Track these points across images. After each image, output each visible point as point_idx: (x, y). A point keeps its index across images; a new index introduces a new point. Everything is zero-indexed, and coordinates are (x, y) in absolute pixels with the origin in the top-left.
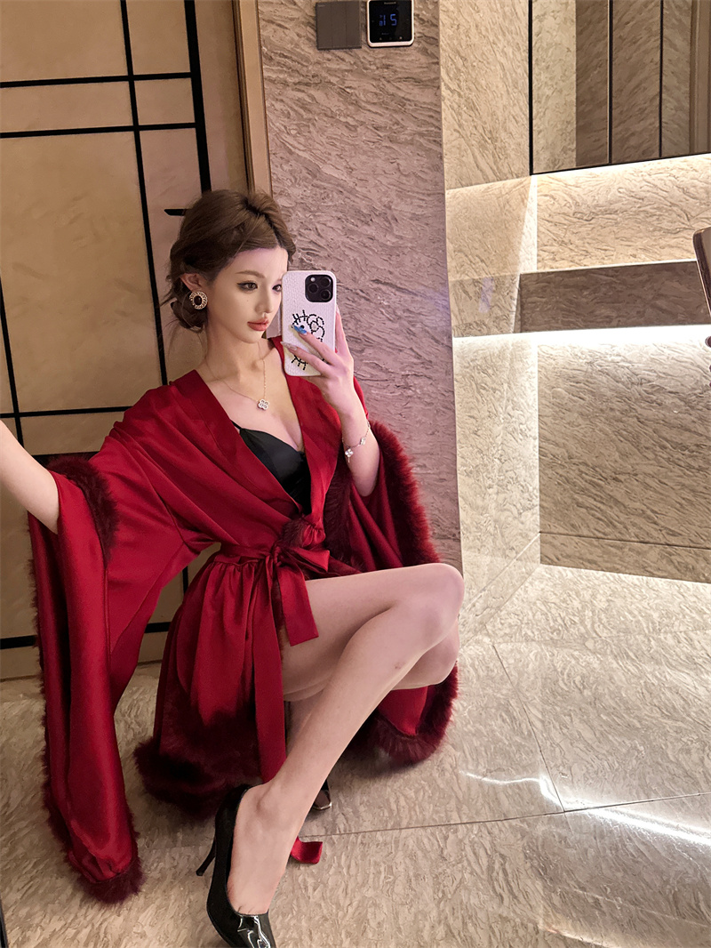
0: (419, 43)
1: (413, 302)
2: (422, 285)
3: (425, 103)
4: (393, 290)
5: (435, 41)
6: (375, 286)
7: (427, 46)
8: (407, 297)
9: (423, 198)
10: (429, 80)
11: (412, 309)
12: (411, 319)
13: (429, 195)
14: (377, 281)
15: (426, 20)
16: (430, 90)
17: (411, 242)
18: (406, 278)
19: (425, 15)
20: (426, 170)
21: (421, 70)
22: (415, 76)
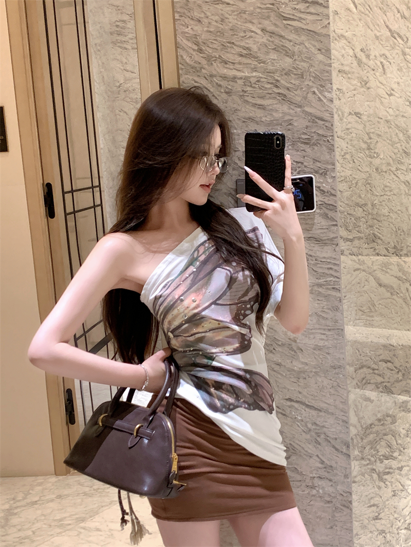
0: (320, 209)
1: (318, 416)
2: (326, 403)
3: (324, 258)
4: (304, 407)
5: (333, 208)
6: (289, 403)
7: (327, 211)
8: (314, 413)
9: (324, 332)
10: (328, 239)
11: (318, 423)
12: (317, 431)
13: (329, 330)
14: (290, 400)
15: (326, 191)
16: (330, 247)
17: (315, 368)
18: (312, 397)
19: (326, 187)
20: (326, 311)
21: (322, 231)
22: (316, 236)
